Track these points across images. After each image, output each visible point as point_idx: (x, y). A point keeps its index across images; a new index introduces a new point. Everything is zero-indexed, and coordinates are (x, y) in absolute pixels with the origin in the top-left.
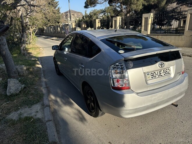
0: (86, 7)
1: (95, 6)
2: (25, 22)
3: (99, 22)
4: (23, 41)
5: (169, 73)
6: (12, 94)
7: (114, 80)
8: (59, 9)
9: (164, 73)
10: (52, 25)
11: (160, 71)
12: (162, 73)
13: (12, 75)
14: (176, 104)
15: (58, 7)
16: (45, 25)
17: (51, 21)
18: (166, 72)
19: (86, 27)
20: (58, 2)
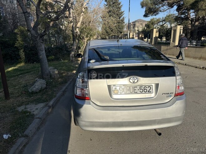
0: (146, 16)
1: (157, 14)
2: (75, 31)
3: (156, 32)
4: (73, 49)
5: (148, 92)
6: (33, 91)
7: (78, 88)
8: (123, 19)
9: (141, 91)
10: (114, 34)
11: (134, 87)
12: (137, 90)
13: (44, 77)
14: (159, 131)
15: (123, 17)
16: (108, 35)
17: (114, 31)
18: (144, 89)
19: (143, 37)
20: (124, 12)
